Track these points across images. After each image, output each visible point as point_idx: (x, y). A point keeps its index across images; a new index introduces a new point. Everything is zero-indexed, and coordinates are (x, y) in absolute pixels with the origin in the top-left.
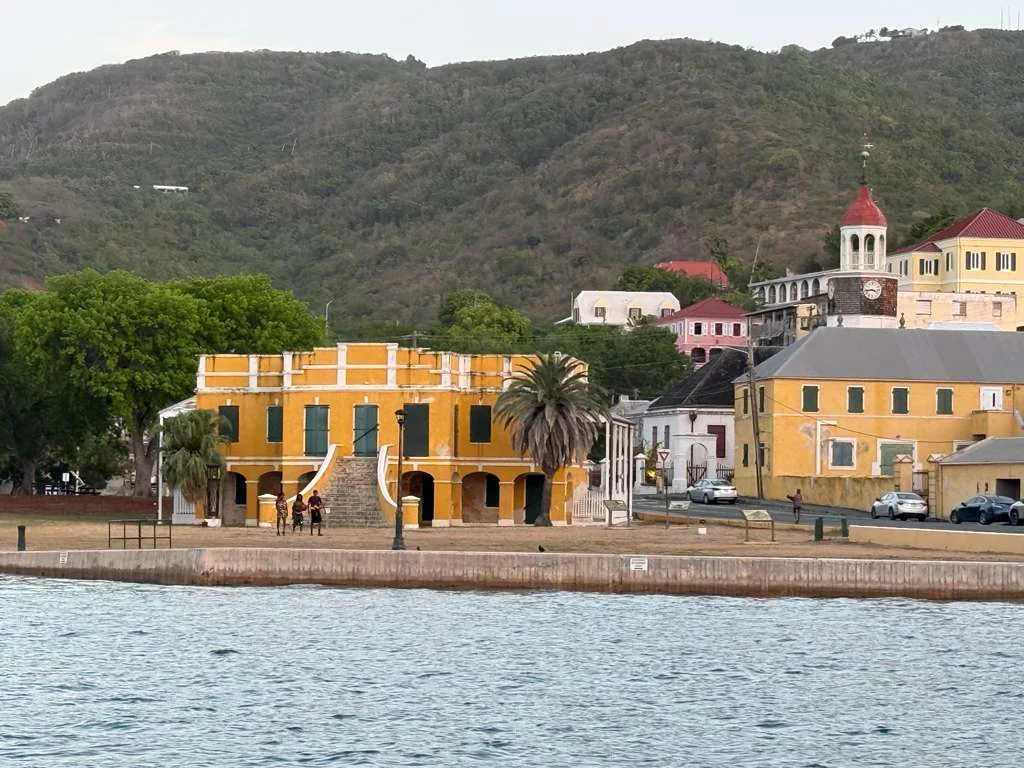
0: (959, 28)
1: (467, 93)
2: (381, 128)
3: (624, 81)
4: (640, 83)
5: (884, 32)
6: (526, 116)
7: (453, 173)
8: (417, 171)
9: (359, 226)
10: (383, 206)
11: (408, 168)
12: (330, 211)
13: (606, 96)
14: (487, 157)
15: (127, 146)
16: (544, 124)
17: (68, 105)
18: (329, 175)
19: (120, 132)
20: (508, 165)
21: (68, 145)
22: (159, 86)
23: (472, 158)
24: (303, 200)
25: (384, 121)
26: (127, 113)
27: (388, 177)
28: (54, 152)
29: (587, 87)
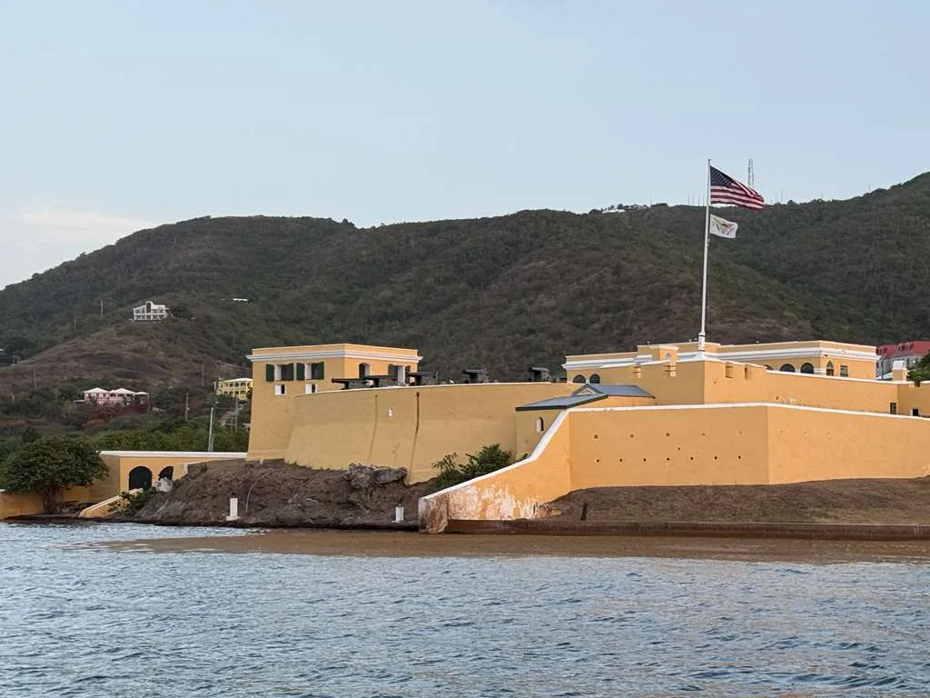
0: (665, 205)
1: (412, 242)
2: (363, 263)
3: (525, 235)
4: (536, 235)
5: (620, 207)
6: (468, 255)
7: (429, 290)
8: (405, 289)
9: (374, 322)
10: (389, 310)
11: (399, 287)
12: (353, 314)
13: (515, 244)
14: (447, 281)
15: (198, 274)
16: (480, 261)
17: (146, 249)
18: (339, 292)
19: (192, 266)
20: (463, 285)
21: (159, 274)
22: (205, 238)
23: (437, 281)
24: (331, 307)
25: (365, 259)
26: (192, 254)
27: (387, 293)
28: (151, 278)
29: (502, 238)
